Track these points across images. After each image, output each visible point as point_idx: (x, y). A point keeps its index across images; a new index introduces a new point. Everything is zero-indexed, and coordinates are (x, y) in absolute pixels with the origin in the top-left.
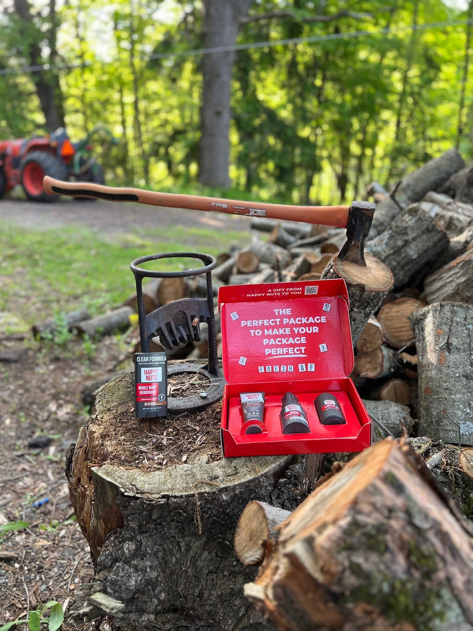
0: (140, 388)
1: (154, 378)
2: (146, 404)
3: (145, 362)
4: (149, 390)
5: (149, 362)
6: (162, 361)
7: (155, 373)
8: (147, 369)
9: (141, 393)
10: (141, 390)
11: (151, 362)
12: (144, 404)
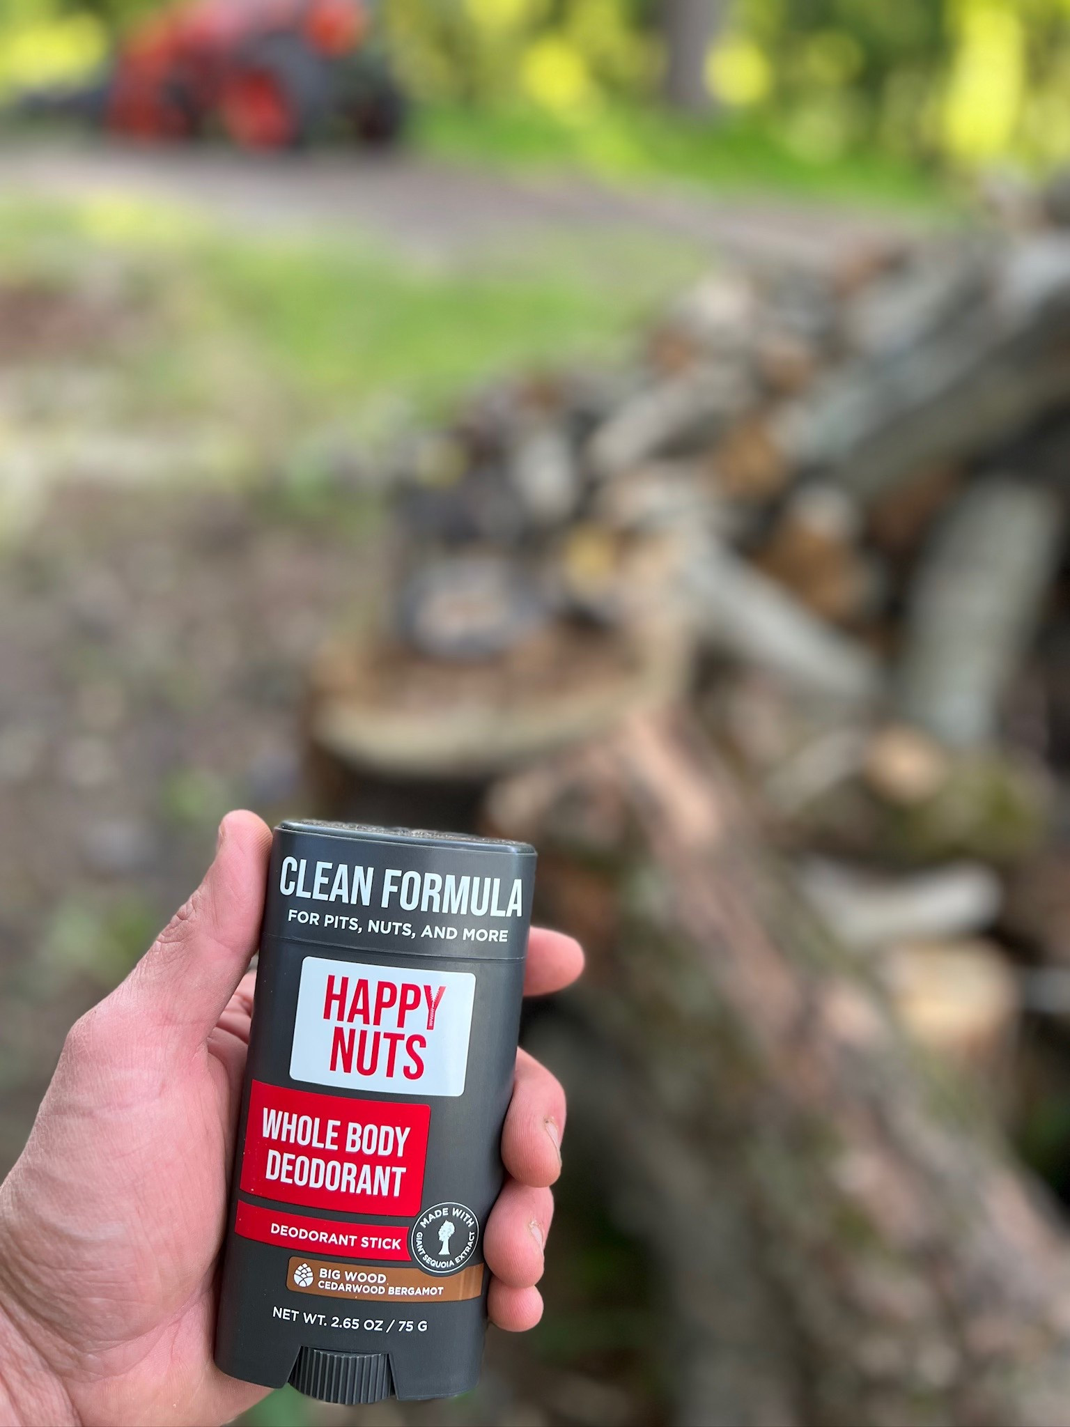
0: (272, 1123)
1: (403, 1058)
2: (302, 1277)
3: (338, 907)
4: (342, 1156)
5: (374, 910)
6: (489, 922)
7: (416, 1021)
8: (354, 971)
9: (277, 1167)
10: (283, 1147)
11: (394, 911)
12: (285, 1274)
